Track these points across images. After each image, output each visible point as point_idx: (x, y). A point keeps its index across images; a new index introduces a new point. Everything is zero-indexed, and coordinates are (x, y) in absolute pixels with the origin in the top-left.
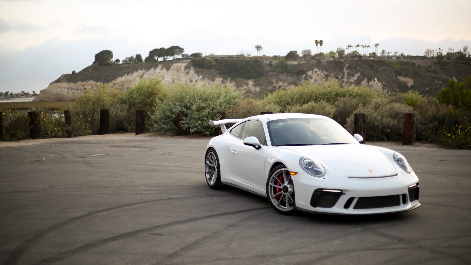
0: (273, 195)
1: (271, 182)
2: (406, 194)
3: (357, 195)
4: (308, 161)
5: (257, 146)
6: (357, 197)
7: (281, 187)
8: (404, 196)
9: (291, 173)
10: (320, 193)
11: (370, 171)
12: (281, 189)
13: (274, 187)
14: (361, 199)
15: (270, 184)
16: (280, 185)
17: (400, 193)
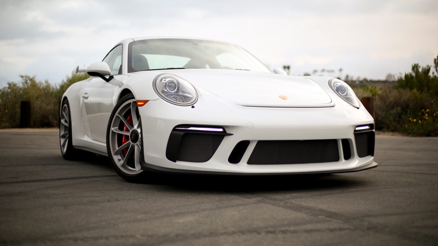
0: (117, 148)
1: (113, 127)
2: (350, 140)
3: (254, 137)
4: (167, 80)
5: (107, 77)
6: (254, 141)
7: (129, 134)
8: (346, 142)
9: (139, 103)
10: (183, 133)
11: (284, 98)
12: (128, 136)
13: (118, 134)
14: (261, 144)
15: (112, 129)
16: (128, 130)
17: (339, 136)
